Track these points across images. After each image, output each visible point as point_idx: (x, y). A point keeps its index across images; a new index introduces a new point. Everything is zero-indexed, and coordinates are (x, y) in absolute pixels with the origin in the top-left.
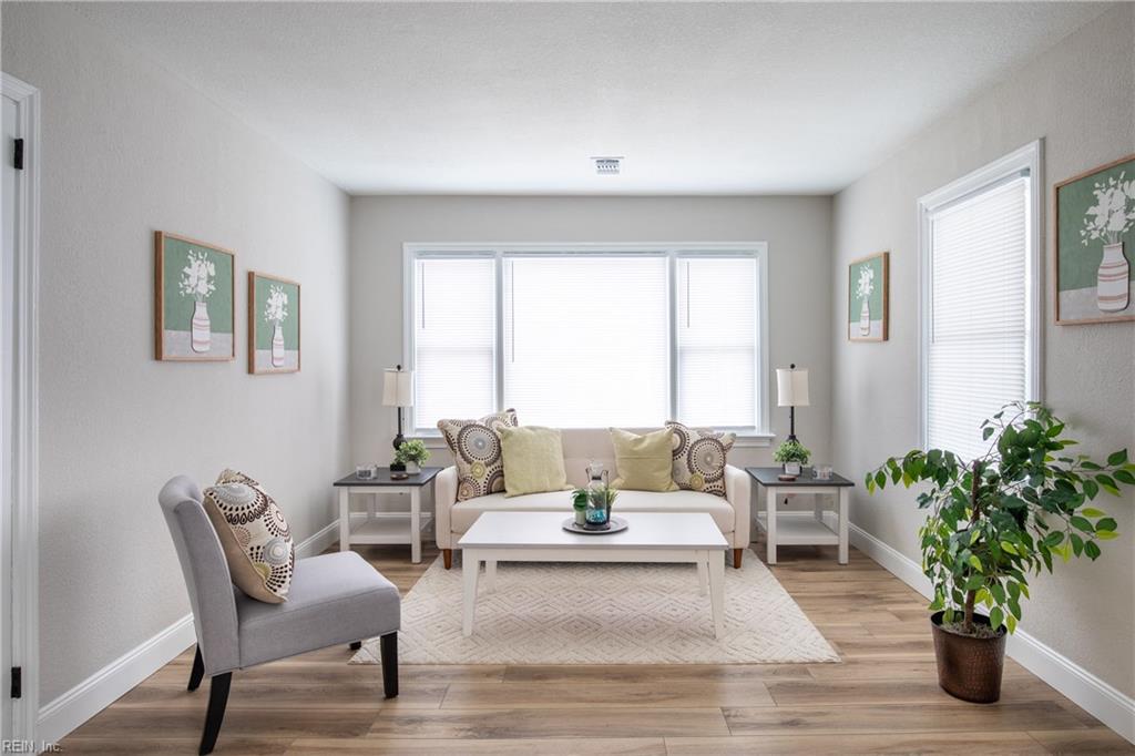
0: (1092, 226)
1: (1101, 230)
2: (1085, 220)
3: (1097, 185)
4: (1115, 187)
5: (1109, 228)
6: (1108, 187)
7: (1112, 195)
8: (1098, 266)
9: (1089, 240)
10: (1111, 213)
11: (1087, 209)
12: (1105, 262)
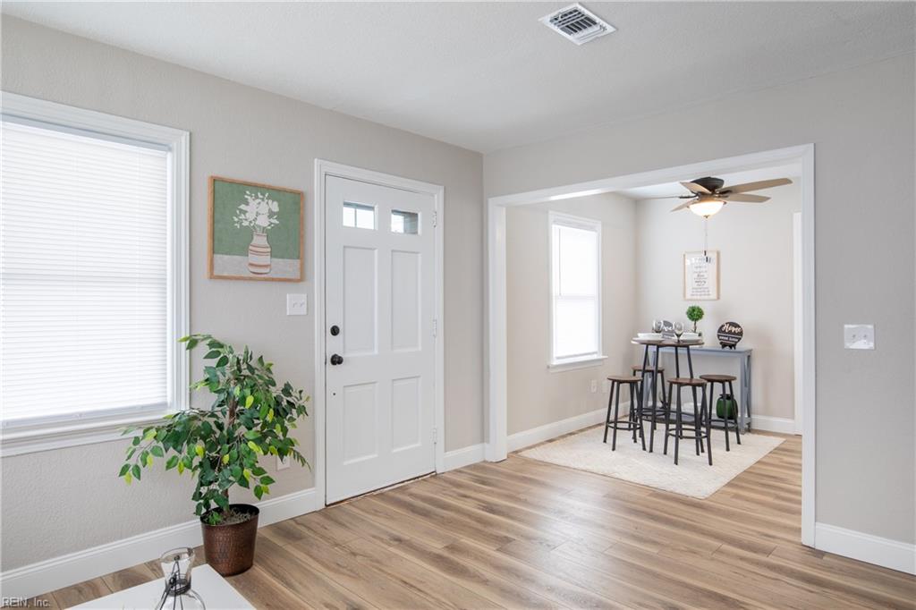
0: (242, 217)
1: (251, 222)
2: (238, 212)
3: (248, 192)
4: (263, 200)
5: (257, 223)
6: (257, 197)
7: (259, 203)
8: (249, 244)
9: (241, 226)
10: (258, 214)
11: (240, 205)
12: (253, 243)
